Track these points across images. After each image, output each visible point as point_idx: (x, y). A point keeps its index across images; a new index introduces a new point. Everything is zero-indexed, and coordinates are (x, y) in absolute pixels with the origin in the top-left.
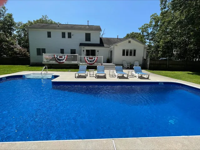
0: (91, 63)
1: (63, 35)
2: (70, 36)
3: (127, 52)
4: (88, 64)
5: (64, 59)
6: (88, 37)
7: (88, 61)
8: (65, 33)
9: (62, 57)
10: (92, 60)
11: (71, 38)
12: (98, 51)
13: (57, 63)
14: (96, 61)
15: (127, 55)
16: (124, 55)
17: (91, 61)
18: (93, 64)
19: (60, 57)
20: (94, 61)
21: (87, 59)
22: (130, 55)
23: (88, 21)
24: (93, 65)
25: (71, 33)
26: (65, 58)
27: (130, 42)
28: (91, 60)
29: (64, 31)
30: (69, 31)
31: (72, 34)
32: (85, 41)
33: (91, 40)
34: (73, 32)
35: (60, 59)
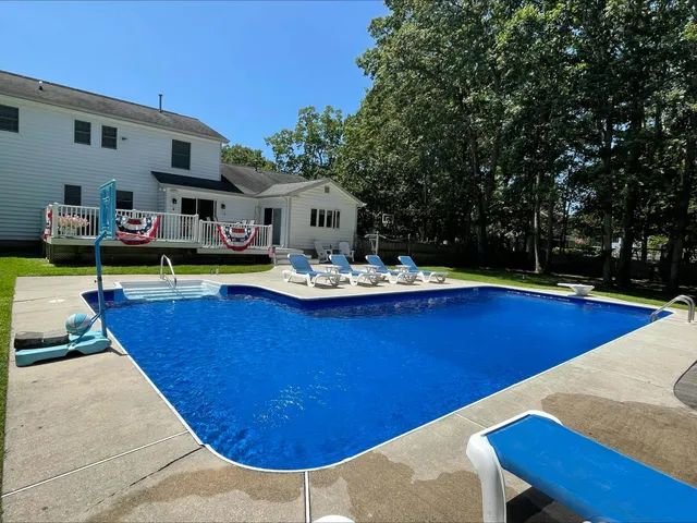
0: (237, 244)
1: (82, 133)
2: (110, 138)
3: (322, 217)
4: (229, 247)
5: (145, 230)
6: (181, 154)
7: (231, 238)
8: (89, 124)
9: (138, 222)
10: (243, 235)
11: (114, 146)
12: (223, 206)
13: (120, 244)
14: (252, 240)
15: (321, 224)
16: (313, 224)
17: (238, 240)
18: (245, 247)
19: (131, 222)
20: (246, 238)
21: (227, 233)
22: (329, 225)
23: (161, 96)
24: (245, 252)
25: (115, 129)
26: (149, 225)
27: (327, 190)
28: (237, 235)
29: (84, 117)
30: (111, 122)
31: (119, 134)
32: (170, 165)
33: (191, 166)
34: (123, 127)
35: (132, 227)
